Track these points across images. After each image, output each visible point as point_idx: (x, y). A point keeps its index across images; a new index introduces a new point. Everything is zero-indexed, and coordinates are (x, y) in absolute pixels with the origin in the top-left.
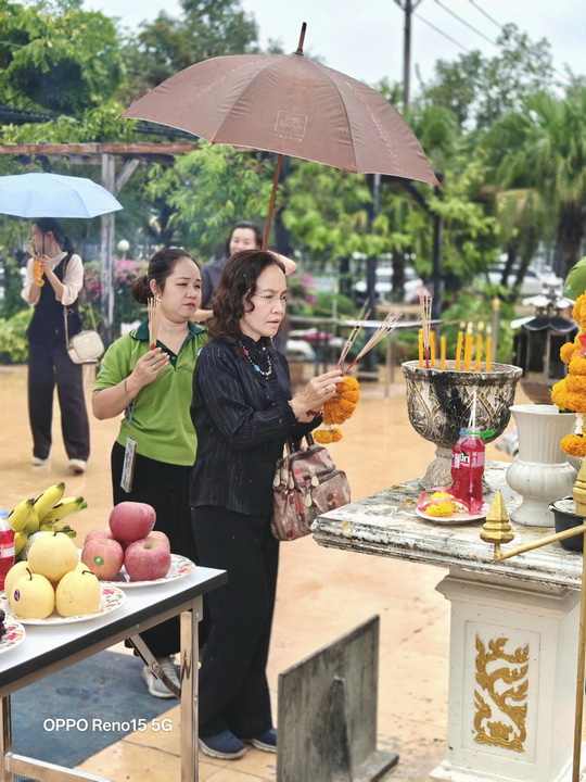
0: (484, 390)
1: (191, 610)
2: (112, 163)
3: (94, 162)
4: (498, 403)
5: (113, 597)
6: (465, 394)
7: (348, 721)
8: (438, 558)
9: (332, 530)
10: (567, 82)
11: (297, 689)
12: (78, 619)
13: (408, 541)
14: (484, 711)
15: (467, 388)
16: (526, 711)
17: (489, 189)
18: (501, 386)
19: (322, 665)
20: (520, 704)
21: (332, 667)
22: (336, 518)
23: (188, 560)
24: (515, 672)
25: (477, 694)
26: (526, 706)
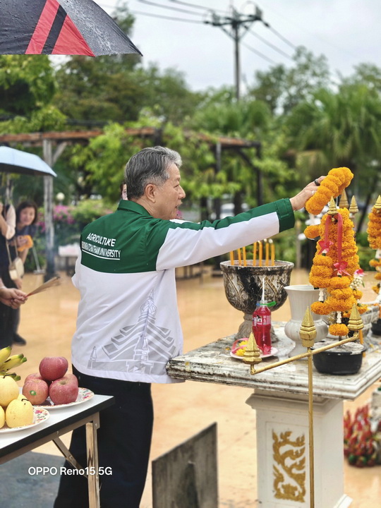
0: (270, 278)
1: (92, 422)
2: (50, 146)
3: (38, 145)
4: (279, 285)
5: (42, 415)
6: (259, 280)
7: (198, 490)
8: (244, 382)
9: (178, 368)
10: (338, 82)
11: (164, 470)
12: (19, 429)
13: (225, 372)
14: (279, 478)
15: (260, 277)
16: (304, 477)
17: (292, 151)
18: (280, 275)
19: (180, 455)
20: (301, 472)
21: (187, 456)
22: (181, 360)
23: (89, 391)
24: (297, 452)
25: (274, 468)
26: (304, 473)
